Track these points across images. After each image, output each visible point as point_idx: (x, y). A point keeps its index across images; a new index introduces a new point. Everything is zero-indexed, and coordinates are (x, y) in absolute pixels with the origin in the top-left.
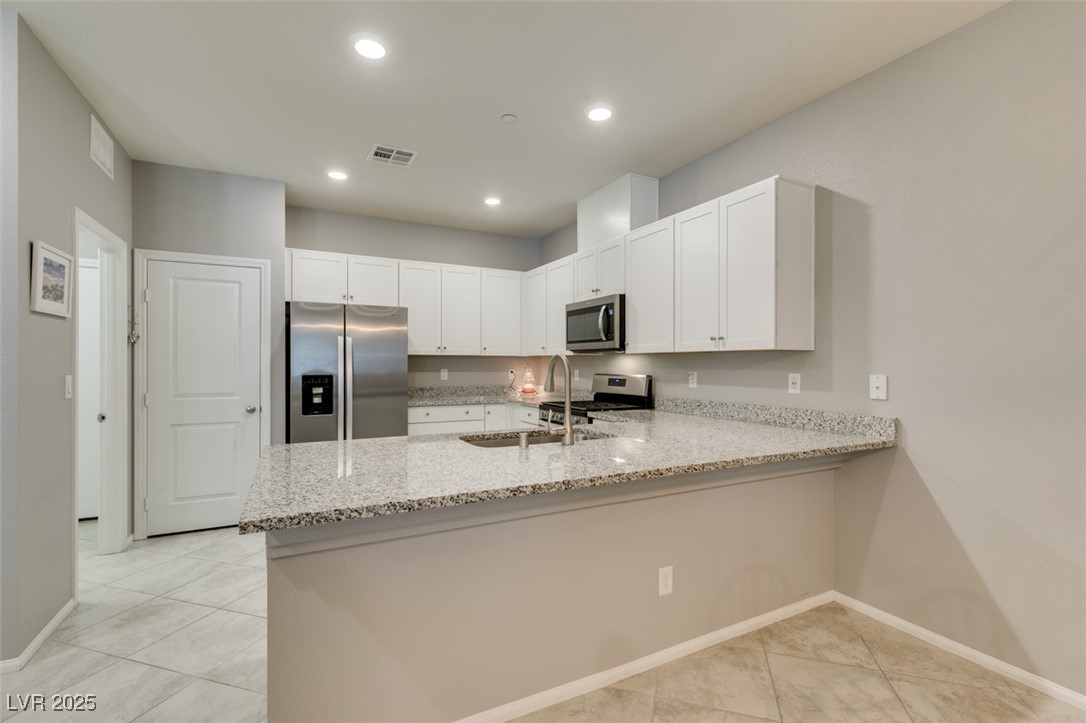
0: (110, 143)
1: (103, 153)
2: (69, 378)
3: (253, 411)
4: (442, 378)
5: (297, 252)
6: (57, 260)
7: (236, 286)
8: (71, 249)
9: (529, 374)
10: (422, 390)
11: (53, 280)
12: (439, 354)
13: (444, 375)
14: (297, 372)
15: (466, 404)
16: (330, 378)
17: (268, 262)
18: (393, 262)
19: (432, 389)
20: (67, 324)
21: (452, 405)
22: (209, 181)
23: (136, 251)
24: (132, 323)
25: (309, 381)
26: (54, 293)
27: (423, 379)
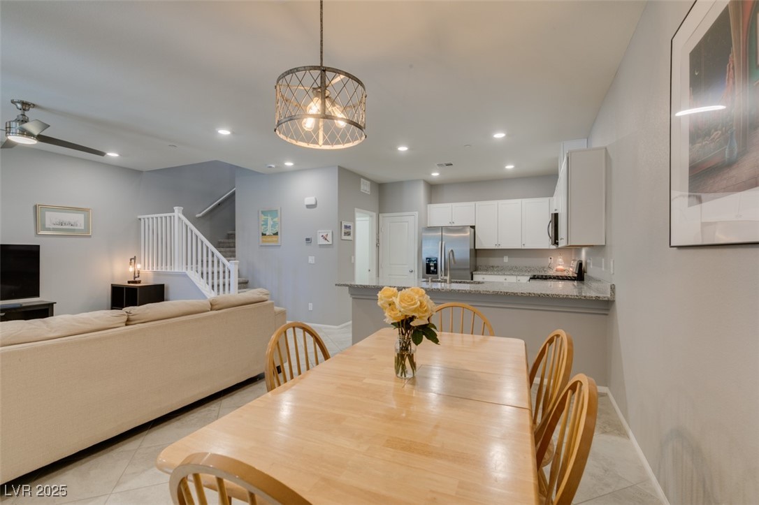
0: (368, 183)
1: (365, 187)
2: (353, 257)
3: (412, 271)
4: (505, 261)
5: (432, 206)
6: (348, 225)
7: (407, 224)
8: (353, 221)
9: (560, 260)
10: (493, 267)
11: (347, 230)
12: (496, 248)
13: (506, 259)
14: (424, 256)
15: (504, 275)
16: (437, 259)
17: (417, 213)
18: (472, 204)
19: (498, 267)
20: (353, 242)
21: (496, 275)
22: (398, 185)
23: (380, 215)
24: (378, 240)
25: (429, 260)
26: (348, 234)
27: (494, 261)
